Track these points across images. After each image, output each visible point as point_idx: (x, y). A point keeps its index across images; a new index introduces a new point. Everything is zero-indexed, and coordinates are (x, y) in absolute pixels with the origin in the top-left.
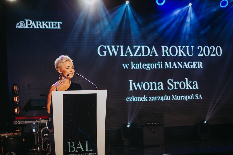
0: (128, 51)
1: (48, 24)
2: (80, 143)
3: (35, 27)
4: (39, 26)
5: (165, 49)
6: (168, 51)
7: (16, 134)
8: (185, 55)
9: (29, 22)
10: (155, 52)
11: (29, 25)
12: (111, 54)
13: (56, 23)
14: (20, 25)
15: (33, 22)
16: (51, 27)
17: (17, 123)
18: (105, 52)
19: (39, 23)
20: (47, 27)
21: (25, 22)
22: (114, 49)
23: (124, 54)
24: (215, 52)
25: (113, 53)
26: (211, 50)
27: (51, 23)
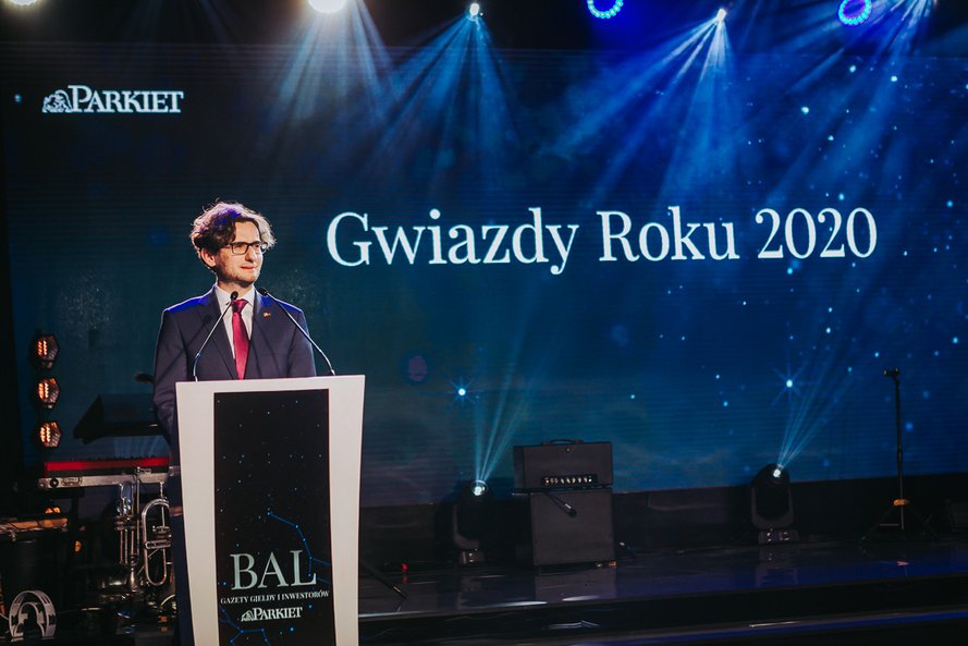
1: (140, 99)
2: (272, 557)
3: (101, 109)
4: (114, 106)
7: (48, 523)
9: (82, 94)
11: (81, 101)
13: (166, 94)
14: (56, 104)
15: (96, 94)
16: (151, 107)
17: (51, 483)
19: (113, 97)
20: (139, 109)
21: (70, 92)
27: (150, 97)
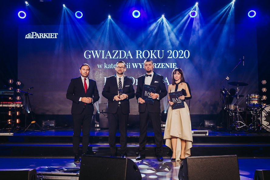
0: (108, 54)
5: (139, 53)
6: (142, 55)
8: (155, 57)
10: (130, 55)
11: (34, 36)
12: (94, 57)
15: (38, 34)
18: (90, 56)
22: (97, 53)
23: (105, 57)
24: (183, 55)
25: (96, 56)
26: (180, 54)
